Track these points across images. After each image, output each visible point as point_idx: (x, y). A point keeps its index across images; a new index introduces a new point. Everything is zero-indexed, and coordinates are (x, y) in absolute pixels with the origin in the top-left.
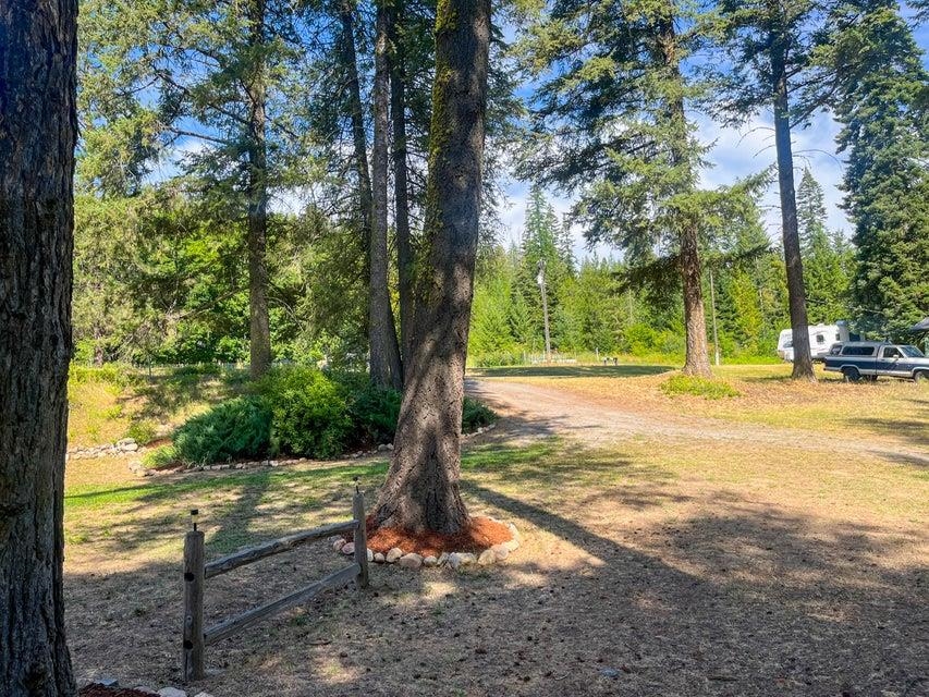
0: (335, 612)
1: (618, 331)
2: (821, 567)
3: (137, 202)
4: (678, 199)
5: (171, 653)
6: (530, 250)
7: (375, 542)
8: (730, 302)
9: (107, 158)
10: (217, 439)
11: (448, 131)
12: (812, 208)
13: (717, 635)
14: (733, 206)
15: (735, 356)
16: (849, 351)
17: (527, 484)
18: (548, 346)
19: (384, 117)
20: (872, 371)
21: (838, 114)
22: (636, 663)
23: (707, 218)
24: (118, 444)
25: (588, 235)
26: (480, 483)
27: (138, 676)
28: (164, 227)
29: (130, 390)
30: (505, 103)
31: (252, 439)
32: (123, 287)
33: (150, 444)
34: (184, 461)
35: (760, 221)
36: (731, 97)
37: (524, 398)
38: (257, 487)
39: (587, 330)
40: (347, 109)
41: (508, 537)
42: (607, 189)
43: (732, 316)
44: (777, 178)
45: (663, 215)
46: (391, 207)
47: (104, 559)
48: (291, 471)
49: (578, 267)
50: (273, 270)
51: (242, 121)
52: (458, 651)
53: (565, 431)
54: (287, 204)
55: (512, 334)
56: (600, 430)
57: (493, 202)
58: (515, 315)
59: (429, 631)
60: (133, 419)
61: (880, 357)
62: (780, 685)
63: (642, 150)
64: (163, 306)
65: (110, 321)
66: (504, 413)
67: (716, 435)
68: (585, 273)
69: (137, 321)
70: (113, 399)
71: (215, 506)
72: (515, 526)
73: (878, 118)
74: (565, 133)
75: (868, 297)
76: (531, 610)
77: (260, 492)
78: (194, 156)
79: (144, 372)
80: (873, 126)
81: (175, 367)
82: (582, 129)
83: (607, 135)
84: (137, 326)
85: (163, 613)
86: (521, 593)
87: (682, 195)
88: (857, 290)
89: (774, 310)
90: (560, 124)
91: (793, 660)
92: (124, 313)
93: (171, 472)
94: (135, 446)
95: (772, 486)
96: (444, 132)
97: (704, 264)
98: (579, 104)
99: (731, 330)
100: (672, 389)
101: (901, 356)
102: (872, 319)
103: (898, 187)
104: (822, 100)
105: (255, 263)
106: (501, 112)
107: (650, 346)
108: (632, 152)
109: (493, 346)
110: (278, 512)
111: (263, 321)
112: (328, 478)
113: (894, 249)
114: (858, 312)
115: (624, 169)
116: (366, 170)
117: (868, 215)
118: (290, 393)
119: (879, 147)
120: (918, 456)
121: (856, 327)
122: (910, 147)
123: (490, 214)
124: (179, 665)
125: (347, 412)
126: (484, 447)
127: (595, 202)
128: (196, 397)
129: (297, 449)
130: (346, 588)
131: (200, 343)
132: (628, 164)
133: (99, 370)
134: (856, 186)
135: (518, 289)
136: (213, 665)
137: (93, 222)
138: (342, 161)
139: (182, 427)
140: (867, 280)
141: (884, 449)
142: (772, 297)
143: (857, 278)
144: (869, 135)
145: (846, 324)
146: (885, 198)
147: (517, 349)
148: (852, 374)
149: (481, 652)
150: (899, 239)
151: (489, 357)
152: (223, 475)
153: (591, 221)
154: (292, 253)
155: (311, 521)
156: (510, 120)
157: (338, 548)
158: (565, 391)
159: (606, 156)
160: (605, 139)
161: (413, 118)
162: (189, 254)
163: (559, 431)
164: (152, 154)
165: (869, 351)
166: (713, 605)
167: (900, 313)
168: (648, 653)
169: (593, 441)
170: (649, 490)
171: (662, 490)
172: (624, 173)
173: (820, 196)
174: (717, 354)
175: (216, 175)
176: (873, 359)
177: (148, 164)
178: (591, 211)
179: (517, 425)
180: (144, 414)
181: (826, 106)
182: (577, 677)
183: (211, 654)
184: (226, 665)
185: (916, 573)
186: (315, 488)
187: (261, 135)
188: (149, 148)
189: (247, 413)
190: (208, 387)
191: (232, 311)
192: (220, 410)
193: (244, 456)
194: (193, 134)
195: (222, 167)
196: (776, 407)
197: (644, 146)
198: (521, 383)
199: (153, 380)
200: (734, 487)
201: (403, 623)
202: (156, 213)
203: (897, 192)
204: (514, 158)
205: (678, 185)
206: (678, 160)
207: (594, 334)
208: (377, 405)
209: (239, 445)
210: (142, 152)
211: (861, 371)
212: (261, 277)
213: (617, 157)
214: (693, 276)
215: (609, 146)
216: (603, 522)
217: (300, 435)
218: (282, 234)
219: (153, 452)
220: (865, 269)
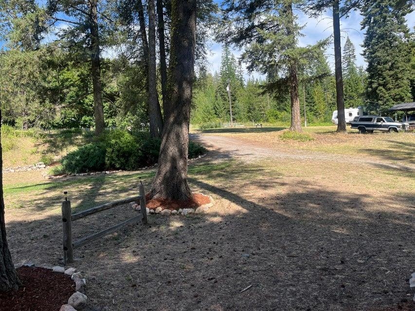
0: (132, 234)
1: (263, 112)
2: (339, 211)
3: (38, 53)
4: (288, 51)
5: (59, 253)
6: (223, 75)
7: (150, 205)
8: (313, 98)
9: (23, 32)
10: (81, 162)
11: (179, 19)
12: (350, 55)
13: (293, 239)
14: (313, 54)
15: (314, 123)
16: (362, 120)
17: (219, 179)
18: (232, 119)
19: (153, 12)
20: (371, 129)
21: (362, 11)
22: (258, 251)
23: (301, 60)
24: (36, 165)
25: (248, 68)
26: (198, 179)
27: (44, 262)
28: (52, 64)
29: (41, 140)
30: (209, 6)
31: (97, 161)
32: (34, 93)
33: (51, 165)
34: (67, 172)
35: (327, 61)
36: (314, 3)
37: (219, 143)
38: (100, 182)
39: (249, 112)
40: (136, 8)
41: (208, 202)
42: (256, 47)
43: (313, 105)
44: (333, 41)
45: (282, 59)
46: (158, 55)
47: (30, 215)
48: (115, 176)
49: (245, 83)
50: (104, 85)
51: (86, 14)
52: (183, 249)
53: (236, 157)
54: (109, 54)
55: (216, 114)
56: (252, 156)
57: (205, 53)
58: (217, 105)
59: (172, 241)
60: (43, 154)
61: (375, 122)
62: (316, 258)
63: (273, 28)
64: (54, 102)
65: (29, 109)
66: (211, 149)
67: (302, 157)
68: (249, 86)
69: (42, 109)
70: (33, 144)
71: (80, 191)
72: (212, 197)
73: (380, 14)
74: (238, 20)
75: (372, 95)
76: (216, 231)
77: (101, 185)
78: (64, 31)
79: (47, 132)
80: (377, 18)
81: (62, 130)
82: (245, 18)
83: (257, 21)
84: (42, 111)
85: (56, 236)
86: (213, 224)
87: (291, 49)
88: (367, 92)
89: (332, 102)
90: (235, 16)
91: (322, 248)
92: (35, 105)
93: (61, 177)
94: (44, 166)
95: (323, 178)
96: (177, 19)
97: (300, 81)
98: (244, 6)
99: (312, 111)
100: (284, 137)
101: (384, 122)
102: (373, 106)
103: (387, 46)
104: (354, 5)
105: (95, 82)
106: (208, 10)
107: (277, 119)
108: (268, 29)
109: (207, 120)
110: (109, 193)
111: (100, 108)
112: (131, 178)
113: (384, 74)
114: (367, 102)
115: (264, 37)
116: (146, 38)
117: (373, 58)
118: (113, 141)
119: (379, 27)
120: (387, 165)
121: (366, 109)
122: (393, 27)
123: (203, 58)
124: (62, 257)
125: (140, 149)
126: (201, 164)
127: (252, 53)
128: (72, 143)
129: (118, 166)
130: (137, 224)
131: (73, 119)
132: (266, 35)
133: (26, 132)
134: (369, 45)
135: (218, 93)
136: (78, 257)
137: (18, 62)
138: (134, 33)
139: (65, 157)
140: (372, 88)
141: (373, 162)
142: (331, 96)
143: (368, 87)
144: (375, 21)
145: (362, 108)
146: (381, 50)
147: (218, 120)
148: (363, 130)
149: (193, 249)
150: (386, 69)
151: (205, 125)
152: (85, 178)
153: (250, 62)
154: (112, 77)
155: (123, 196)
156: (212, 14)
157: (134, 208)
158: (239, 139)
159: (257, 31)
160: (256, 23)
161: (167, 12)
162: (66, 77)
163: (234, 156)
164: (44, 29)
165: (370, 120)
166: (292, 228)
167: (385, 102)
168: (263, 247)
169: (248, 160)
170: (270, 181)
171: (276, 181)
172: (265, 39)
173: (353, 50)
174: (306, 122)
175: (75, 40)
176: (372, 123)
177: (43, 34)
178: (250, 57)
179: (216, 154)
180: (47, 151)
181: (356, 8)
182: (233, 257)
183: (77, 252)
184: (83, 257)
185: (378, 213)
186: (125, 182)
187: (95, 21)
188: (42, 27)
189: (95, 150)
190: (77, 139)
191: (87, 104)
192: (82, 149)
193: (94, 169)
194: (63, 20)
195: (78, 36)
196: (329, 145)
197: (274, 26)
198: (218, 136)
199: (51, 136)
200: (307, 179)
201: (161, 238)
202: (48, 58)
203: (387, 48)
204: (215, 32)
205: (289, 45)
206: (289, 33)
207: (252, 114)
208: (153, 146)
209: (91, 165)
210: (40, 29)
211: (367, 128)
212: (99, 88)
213: (261, 32)
214: (295, 86)
215: (258, 26)
216: (250, 195)
217: (119, 160)
218: (108, 68)
219: (52, 168)
220: (371, 83)
